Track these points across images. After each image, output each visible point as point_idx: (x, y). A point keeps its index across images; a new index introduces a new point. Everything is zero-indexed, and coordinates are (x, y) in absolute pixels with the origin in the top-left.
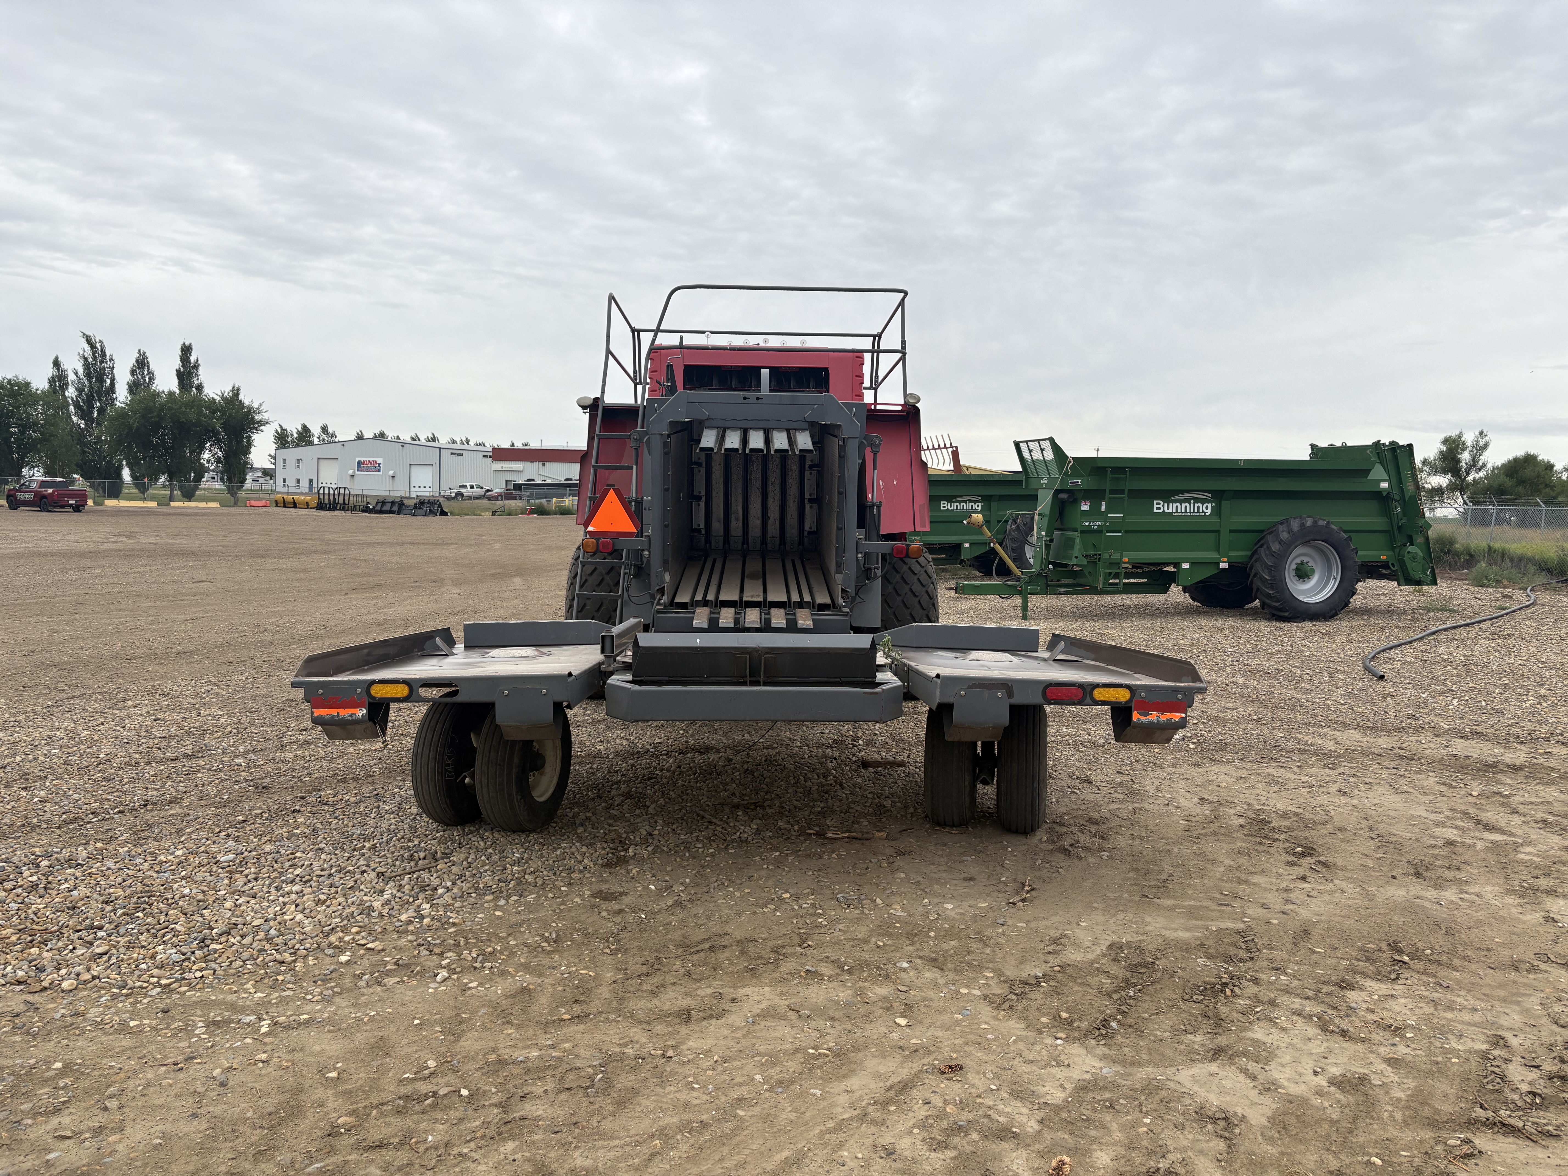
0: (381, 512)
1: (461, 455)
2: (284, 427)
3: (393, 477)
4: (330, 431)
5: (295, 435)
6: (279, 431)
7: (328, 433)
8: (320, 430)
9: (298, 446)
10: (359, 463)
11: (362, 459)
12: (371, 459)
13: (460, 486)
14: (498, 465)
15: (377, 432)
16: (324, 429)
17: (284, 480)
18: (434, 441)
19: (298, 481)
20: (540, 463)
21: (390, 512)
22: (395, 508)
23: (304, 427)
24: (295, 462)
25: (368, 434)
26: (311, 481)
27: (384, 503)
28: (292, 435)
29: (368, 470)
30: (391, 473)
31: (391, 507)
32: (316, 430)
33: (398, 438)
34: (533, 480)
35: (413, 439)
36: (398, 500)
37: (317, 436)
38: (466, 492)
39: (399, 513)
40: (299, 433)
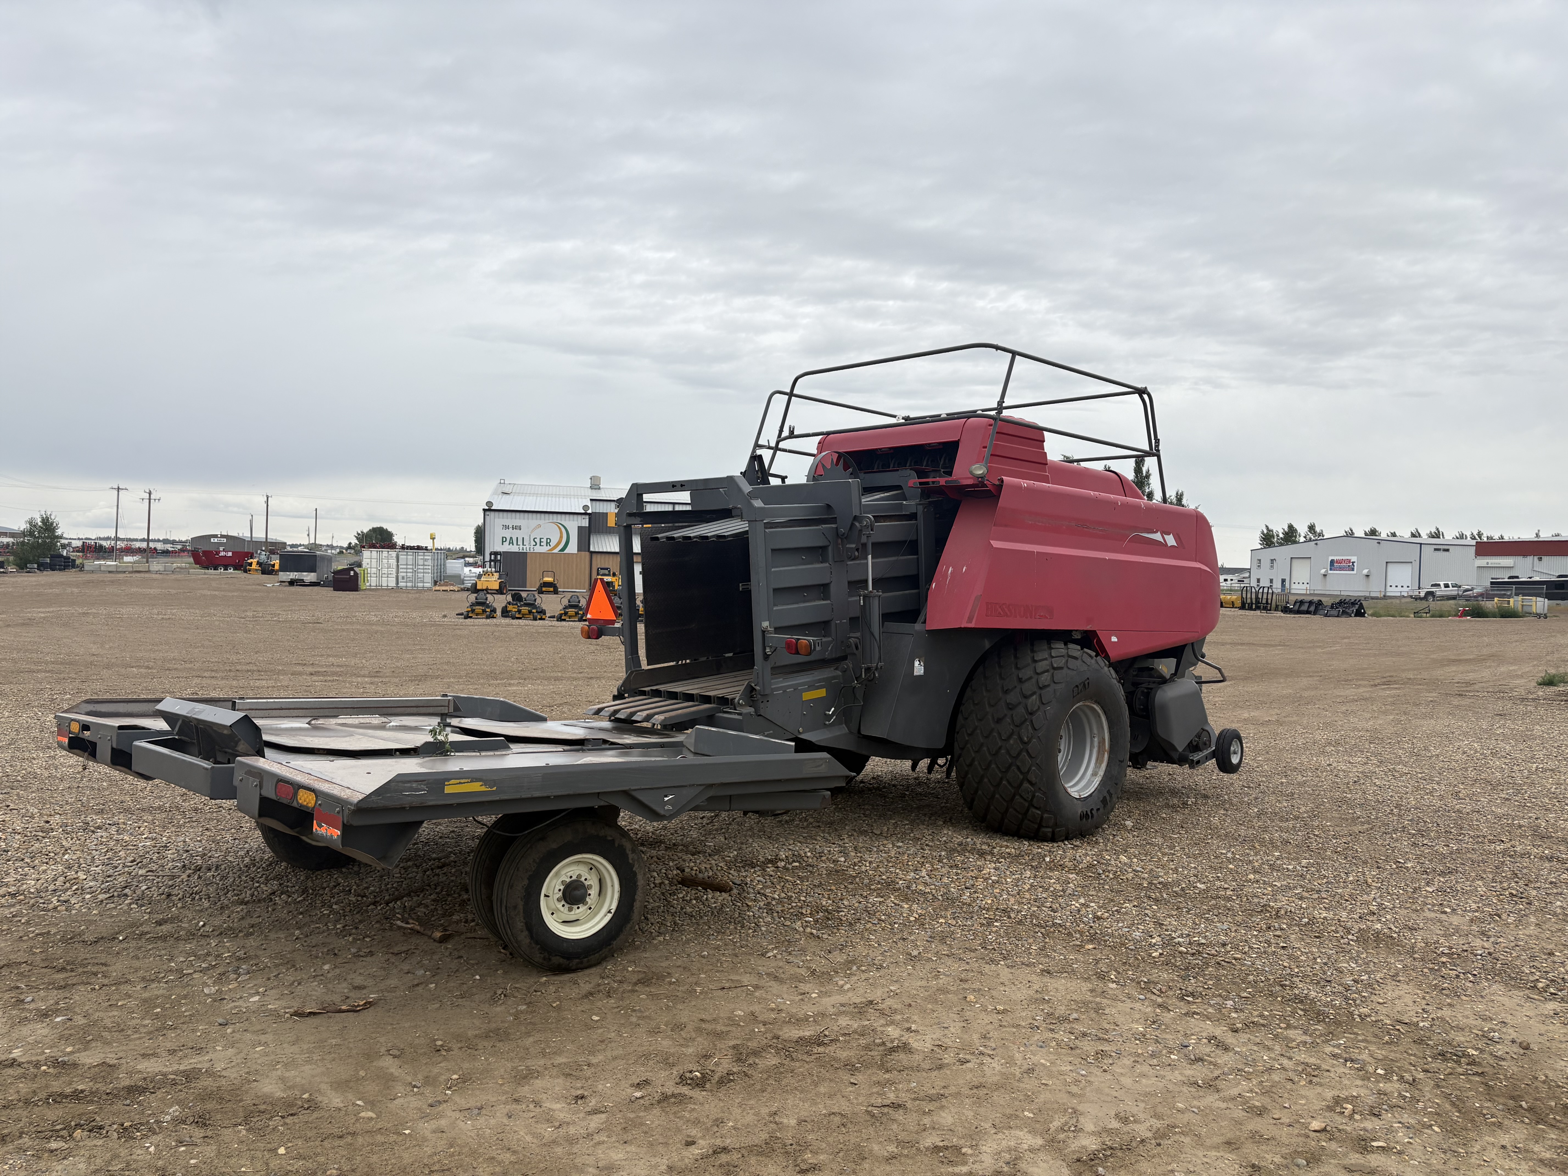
0: (1299, 612)
1: (1448, 550)
2: (1270, 528)
3: (1367, 576)
4: (1318, 530)
5: (1281, 536)
6: (1265, 532)
7: (1315, 532)
8: (1307, 529)
9: (1281, 545)
10: (1332, 562)
11: (1335, 558)
12: (1344, 558)
13: (1432, 585)
14: (1483, 561)
15: (1368, 530)
16: (1312, 528)
17: (1258, 580)
18: (1439, 537)
19: (1271, 581)
20: (1536, 558)
21: (1308, 612)
22: (1312, 608)
23: (1291, 527)
24: (1269, 562)
25: (1358, 533)
26: (1283, 581)
27: (1302, 602)
28: (1278, 536)
29: (1341, 569)
30: (1365, 572)
31: (1309, 607)
32: (1302, 530)
33: (1394, 535)
34: (1517, 577)
35: (1413, 535)
36: (1316, 599)
37: (1303, 535)
38: (1439, 592)
39: (1315, 613)
40: (1285, 534)
